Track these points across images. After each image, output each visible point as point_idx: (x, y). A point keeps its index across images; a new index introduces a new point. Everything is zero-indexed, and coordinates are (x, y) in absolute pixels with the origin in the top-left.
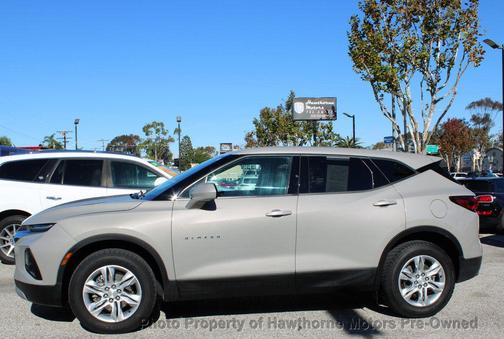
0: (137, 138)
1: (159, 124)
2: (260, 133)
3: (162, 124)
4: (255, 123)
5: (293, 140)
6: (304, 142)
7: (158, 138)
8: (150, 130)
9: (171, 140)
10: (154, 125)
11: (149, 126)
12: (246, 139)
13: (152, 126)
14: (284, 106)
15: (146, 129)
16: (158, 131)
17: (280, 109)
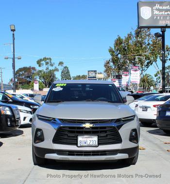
0: (34, 68)
1: (48, 59)
2: (115, 61)
3: (50, 59)
4: (111, 51)
5: (141, 61)
6: (150, 63)
7: (47, 69)
8: (42, 62)
9: (57, 70)
10: (45, 59)
11: (41, 60)
12: (105, 66)
13: (43, 60)
14: (133, 33)
15: (39, 62)
16: (47, 63)
17: (130, 36)
